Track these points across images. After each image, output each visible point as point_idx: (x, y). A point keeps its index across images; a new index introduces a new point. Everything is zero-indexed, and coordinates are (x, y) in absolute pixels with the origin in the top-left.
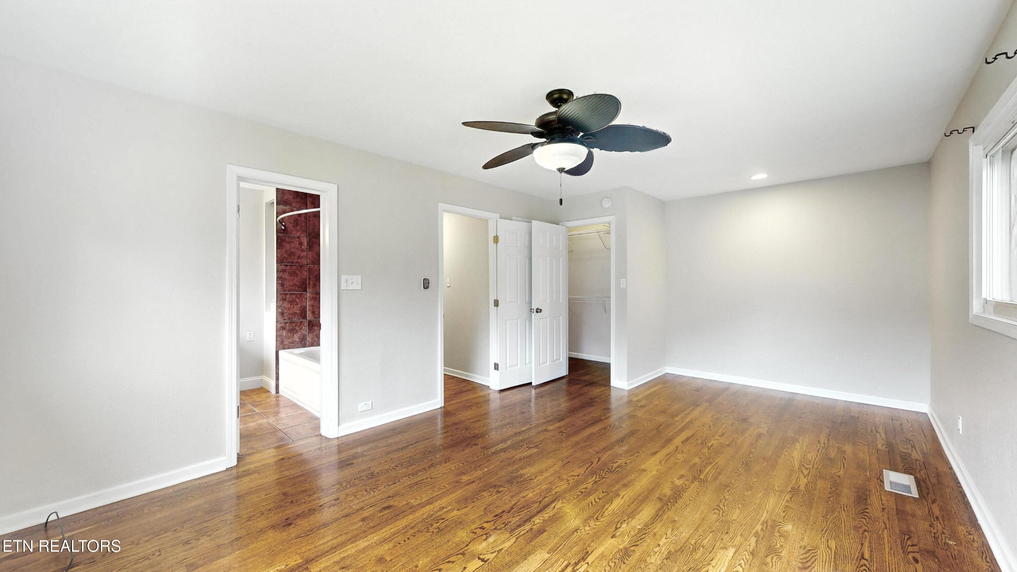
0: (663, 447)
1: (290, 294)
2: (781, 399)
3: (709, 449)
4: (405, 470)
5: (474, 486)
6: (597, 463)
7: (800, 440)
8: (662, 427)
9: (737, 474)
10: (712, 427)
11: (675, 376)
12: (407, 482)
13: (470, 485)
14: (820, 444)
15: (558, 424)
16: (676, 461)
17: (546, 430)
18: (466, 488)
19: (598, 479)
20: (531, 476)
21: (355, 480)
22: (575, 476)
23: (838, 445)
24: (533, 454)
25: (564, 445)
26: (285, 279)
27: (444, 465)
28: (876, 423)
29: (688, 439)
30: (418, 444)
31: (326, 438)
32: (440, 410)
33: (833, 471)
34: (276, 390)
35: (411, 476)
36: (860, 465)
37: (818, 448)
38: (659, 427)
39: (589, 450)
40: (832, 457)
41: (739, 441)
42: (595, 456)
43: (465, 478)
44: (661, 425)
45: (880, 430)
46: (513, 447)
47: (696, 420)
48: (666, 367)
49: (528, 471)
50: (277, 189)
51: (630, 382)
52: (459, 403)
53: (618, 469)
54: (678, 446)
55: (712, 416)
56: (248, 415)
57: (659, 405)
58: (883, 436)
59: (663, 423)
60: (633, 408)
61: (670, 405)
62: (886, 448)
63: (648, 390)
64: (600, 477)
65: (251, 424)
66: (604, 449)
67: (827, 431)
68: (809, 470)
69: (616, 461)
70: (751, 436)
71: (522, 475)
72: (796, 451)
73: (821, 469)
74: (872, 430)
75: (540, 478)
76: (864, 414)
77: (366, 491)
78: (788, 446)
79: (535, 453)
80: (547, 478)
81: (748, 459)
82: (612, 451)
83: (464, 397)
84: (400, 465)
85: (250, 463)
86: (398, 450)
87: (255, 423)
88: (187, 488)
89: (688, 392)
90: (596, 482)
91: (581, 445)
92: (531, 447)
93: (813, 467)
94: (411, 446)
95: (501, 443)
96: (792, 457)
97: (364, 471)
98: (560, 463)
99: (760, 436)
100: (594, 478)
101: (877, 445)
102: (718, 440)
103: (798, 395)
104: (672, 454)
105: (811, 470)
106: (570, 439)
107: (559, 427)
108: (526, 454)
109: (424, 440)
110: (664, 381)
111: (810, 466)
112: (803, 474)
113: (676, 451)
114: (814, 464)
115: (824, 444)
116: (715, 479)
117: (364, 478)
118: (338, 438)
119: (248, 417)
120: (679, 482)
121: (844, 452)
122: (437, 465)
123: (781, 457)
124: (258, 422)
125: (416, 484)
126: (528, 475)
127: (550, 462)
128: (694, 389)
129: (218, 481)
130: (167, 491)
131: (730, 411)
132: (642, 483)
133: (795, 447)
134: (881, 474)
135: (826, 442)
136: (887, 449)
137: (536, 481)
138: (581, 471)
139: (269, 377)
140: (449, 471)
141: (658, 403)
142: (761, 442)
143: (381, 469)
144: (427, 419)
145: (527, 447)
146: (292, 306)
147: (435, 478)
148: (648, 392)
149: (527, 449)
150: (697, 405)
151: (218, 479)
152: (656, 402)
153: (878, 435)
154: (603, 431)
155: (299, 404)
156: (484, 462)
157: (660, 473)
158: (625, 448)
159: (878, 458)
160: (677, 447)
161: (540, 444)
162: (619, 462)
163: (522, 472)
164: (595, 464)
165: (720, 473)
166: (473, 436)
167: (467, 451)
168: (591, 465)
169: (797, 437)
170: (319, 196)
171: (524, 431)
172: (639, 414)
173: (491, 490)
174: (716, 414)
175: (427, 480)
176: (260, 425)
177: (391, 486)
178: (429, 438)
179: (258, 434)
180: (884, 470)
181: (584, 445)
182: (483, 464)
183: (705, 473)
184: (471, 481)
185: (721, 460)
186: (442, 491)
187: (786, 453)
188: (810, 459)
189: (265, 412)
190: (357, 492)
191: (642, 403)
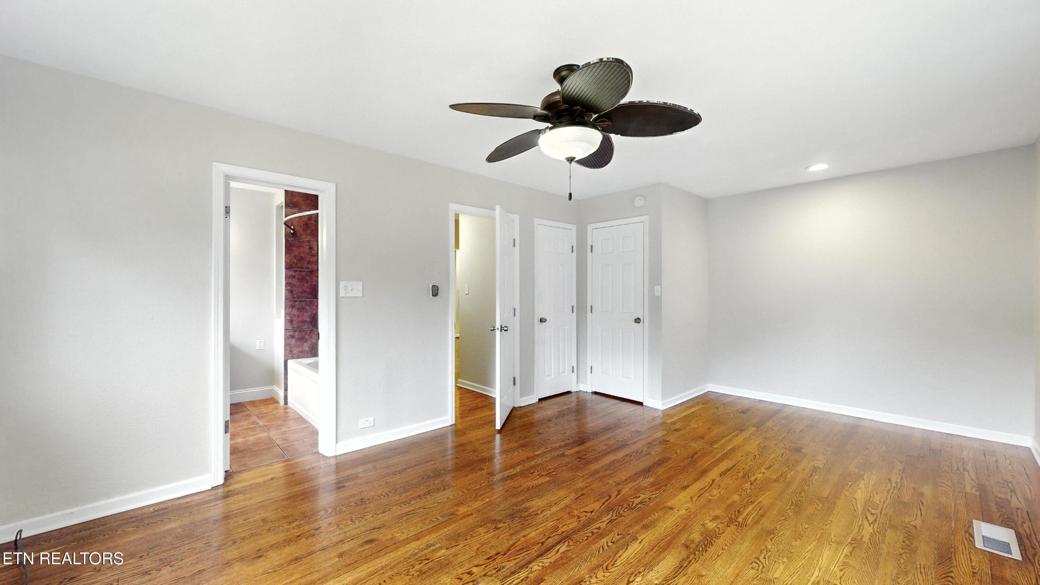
0: (696, 480)
1: (300, 301)
2: (844, 425)
3: (751, 484)
4: (397, 497)
5: (470, 520)
6: (616, 498)
7: (865, 477)
8: (698, 455)
9: (784, 518)
10: (758, 457)
11: (719, 394)
12: (398, 511)
13: (466, 519)
14: (891, 483)
15: (577, 449)
16: (710, 497)
17: (563, 455)
18: (461, 521)
19: (614, 518)
20: (538, 509)
21: (343, 506)
22: (587, 512)
23: (914, 485)
24: (543, 483)
25: (580, 474)
26: (295, 285)
27: (442, 493)
28: (963, 459)
29: (728, 470)
30: (417, 467)
31: (324, 456)
32: (450, 428)
33: (907, 520)
34: (285, 401)
35: (403, 505)
36: (943, 514)
37: (888, 488)
38: (694, 455)
39: (609, 481)
40: (906, 501)
41: (789, 476)
42: (615, 488)
43: (462, 510)
44: (696, 453)
45: (969, 467)
46: (523, 474)
47: (739, 447)
48: (709, 385)
49: (536, 504)
50: (286, 191)
51: (665, 401)
52: (471, 420)
53: (640, 506)
54: (715, 479)
55: (759, 444)
56: (251, 428)
57: (697, 428)
58: (973, 476)
59: (700, 450)
60: (665, 432)
61: (710, 429)
62: (976, 491)
63: (686, 411)
64: (618, 515)
65: (251, 438)
66: (626, 480)
67: (900, 466)
68: (875, 516)
69: (638, 496)
70: (804, 470)
71: (527, 509)
72: (860, 491)
73: (891, 516)
74: (957, 467)
75: (548, 513)
76: (947, 447)
77: (352, 520)
78: (850, 483)
79: (546, 482)
80: (553, 514)
81: (799, 499)
82: (634, 484)
83: (479, 415)
84: (393, 491)
85: (239, 482)
86: (395, 473)
87: (255, 436)
88: (166, 508)
89: (732, 414)
90: (611, 521)
91: (600, 475)
92: (542, 475)
93: (881, 513)
94: (410, 470)
95: (510, 469)
96: (855, 499)
97: (354, 495)
98: (573, 496)
99: (815, 470)
100: (610, 516)
101: (964, 487)
102: (764, 473)
103: (864, 421)
104: (706, 489)
105: (879, 517)
106: (588, 467)
107: (578, 452)
108: (536, 483)
109: (425, 463)
110: (706, 401)
111: (877, 512)
112: (868, 521)
113: (711, 485)
114: (882, 509)
115: (896, 483)
116: (756, 522)
117: (353, 504)
118: (336, 456)
119: (250, 430)
120: (711, 525)
121: (922, 495)
122: (434, 492)
123: (840, 498)
124: (258, 436)
125: (407, 514)
126: (534, 509)
127: (562, 493)
128: (740, 410)
129: (201, 501)
130: (147, 510)
131: (780, 438)
132: (668, 523)
133: (858, 485)
134: (970, 525)
135: (899, 480)
136: (978, 493)
137: (541, 517)
138: (596, 506)
139: (279, 388)
140: (446, 500)
141: (696, 426)
142: (816, 477)
143: (373, 494)
144: (436, 438)
145: (538, 475)
146: (302, 314)
147: (428, 508)
148: (686, 413)
149: (538, 477)
150: (742, 430)
151: (201, 499)
152: (694, 425)
153: (966, 473)
154: (628, 458)
155: (304, 417)
156: (486, 491)
157: (690, 512)
158: (652, 480)
159: (967, 505)
160: (713, 481)
161: (553, 472)
162: (642, 496)
163: (527, 504)
164: (613, 498)
165: (762, 516)
166: (480, 460)
167: (470, 476)
168: (608, 499)
169: (861, 473)
170: (317, 196)
171: (538, 455)
172: (672, 438)
173: (488, 525)
174: (763, 442)
175: (420, 511)
176: (260, 439)
177: (380, 516)
178: (431, 461)
179: (255, 449)
180: (974, 521)
181: (603, 474)
182: (486, 493)
183: (745, 514)
184: (469, 513)
185: (765, 499)
186: (434, 525)
187: (847, 493)
188: (878, 502)
189: (268, 425)
190: (340, 521)
191: (677, 426)
